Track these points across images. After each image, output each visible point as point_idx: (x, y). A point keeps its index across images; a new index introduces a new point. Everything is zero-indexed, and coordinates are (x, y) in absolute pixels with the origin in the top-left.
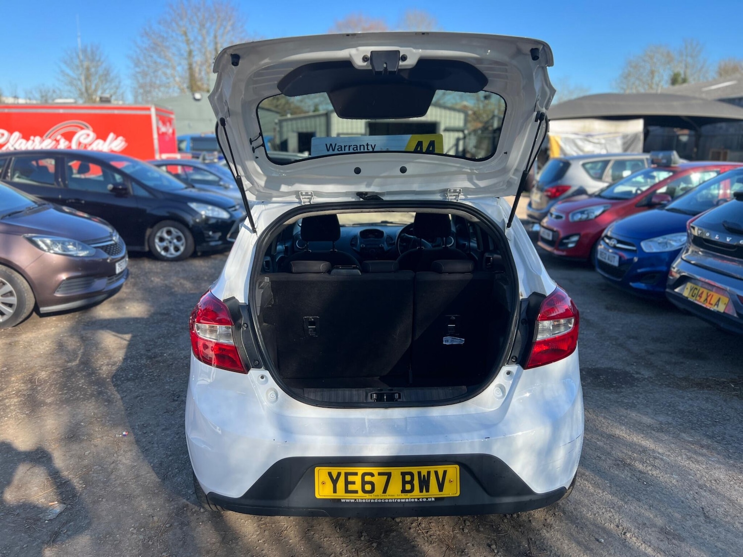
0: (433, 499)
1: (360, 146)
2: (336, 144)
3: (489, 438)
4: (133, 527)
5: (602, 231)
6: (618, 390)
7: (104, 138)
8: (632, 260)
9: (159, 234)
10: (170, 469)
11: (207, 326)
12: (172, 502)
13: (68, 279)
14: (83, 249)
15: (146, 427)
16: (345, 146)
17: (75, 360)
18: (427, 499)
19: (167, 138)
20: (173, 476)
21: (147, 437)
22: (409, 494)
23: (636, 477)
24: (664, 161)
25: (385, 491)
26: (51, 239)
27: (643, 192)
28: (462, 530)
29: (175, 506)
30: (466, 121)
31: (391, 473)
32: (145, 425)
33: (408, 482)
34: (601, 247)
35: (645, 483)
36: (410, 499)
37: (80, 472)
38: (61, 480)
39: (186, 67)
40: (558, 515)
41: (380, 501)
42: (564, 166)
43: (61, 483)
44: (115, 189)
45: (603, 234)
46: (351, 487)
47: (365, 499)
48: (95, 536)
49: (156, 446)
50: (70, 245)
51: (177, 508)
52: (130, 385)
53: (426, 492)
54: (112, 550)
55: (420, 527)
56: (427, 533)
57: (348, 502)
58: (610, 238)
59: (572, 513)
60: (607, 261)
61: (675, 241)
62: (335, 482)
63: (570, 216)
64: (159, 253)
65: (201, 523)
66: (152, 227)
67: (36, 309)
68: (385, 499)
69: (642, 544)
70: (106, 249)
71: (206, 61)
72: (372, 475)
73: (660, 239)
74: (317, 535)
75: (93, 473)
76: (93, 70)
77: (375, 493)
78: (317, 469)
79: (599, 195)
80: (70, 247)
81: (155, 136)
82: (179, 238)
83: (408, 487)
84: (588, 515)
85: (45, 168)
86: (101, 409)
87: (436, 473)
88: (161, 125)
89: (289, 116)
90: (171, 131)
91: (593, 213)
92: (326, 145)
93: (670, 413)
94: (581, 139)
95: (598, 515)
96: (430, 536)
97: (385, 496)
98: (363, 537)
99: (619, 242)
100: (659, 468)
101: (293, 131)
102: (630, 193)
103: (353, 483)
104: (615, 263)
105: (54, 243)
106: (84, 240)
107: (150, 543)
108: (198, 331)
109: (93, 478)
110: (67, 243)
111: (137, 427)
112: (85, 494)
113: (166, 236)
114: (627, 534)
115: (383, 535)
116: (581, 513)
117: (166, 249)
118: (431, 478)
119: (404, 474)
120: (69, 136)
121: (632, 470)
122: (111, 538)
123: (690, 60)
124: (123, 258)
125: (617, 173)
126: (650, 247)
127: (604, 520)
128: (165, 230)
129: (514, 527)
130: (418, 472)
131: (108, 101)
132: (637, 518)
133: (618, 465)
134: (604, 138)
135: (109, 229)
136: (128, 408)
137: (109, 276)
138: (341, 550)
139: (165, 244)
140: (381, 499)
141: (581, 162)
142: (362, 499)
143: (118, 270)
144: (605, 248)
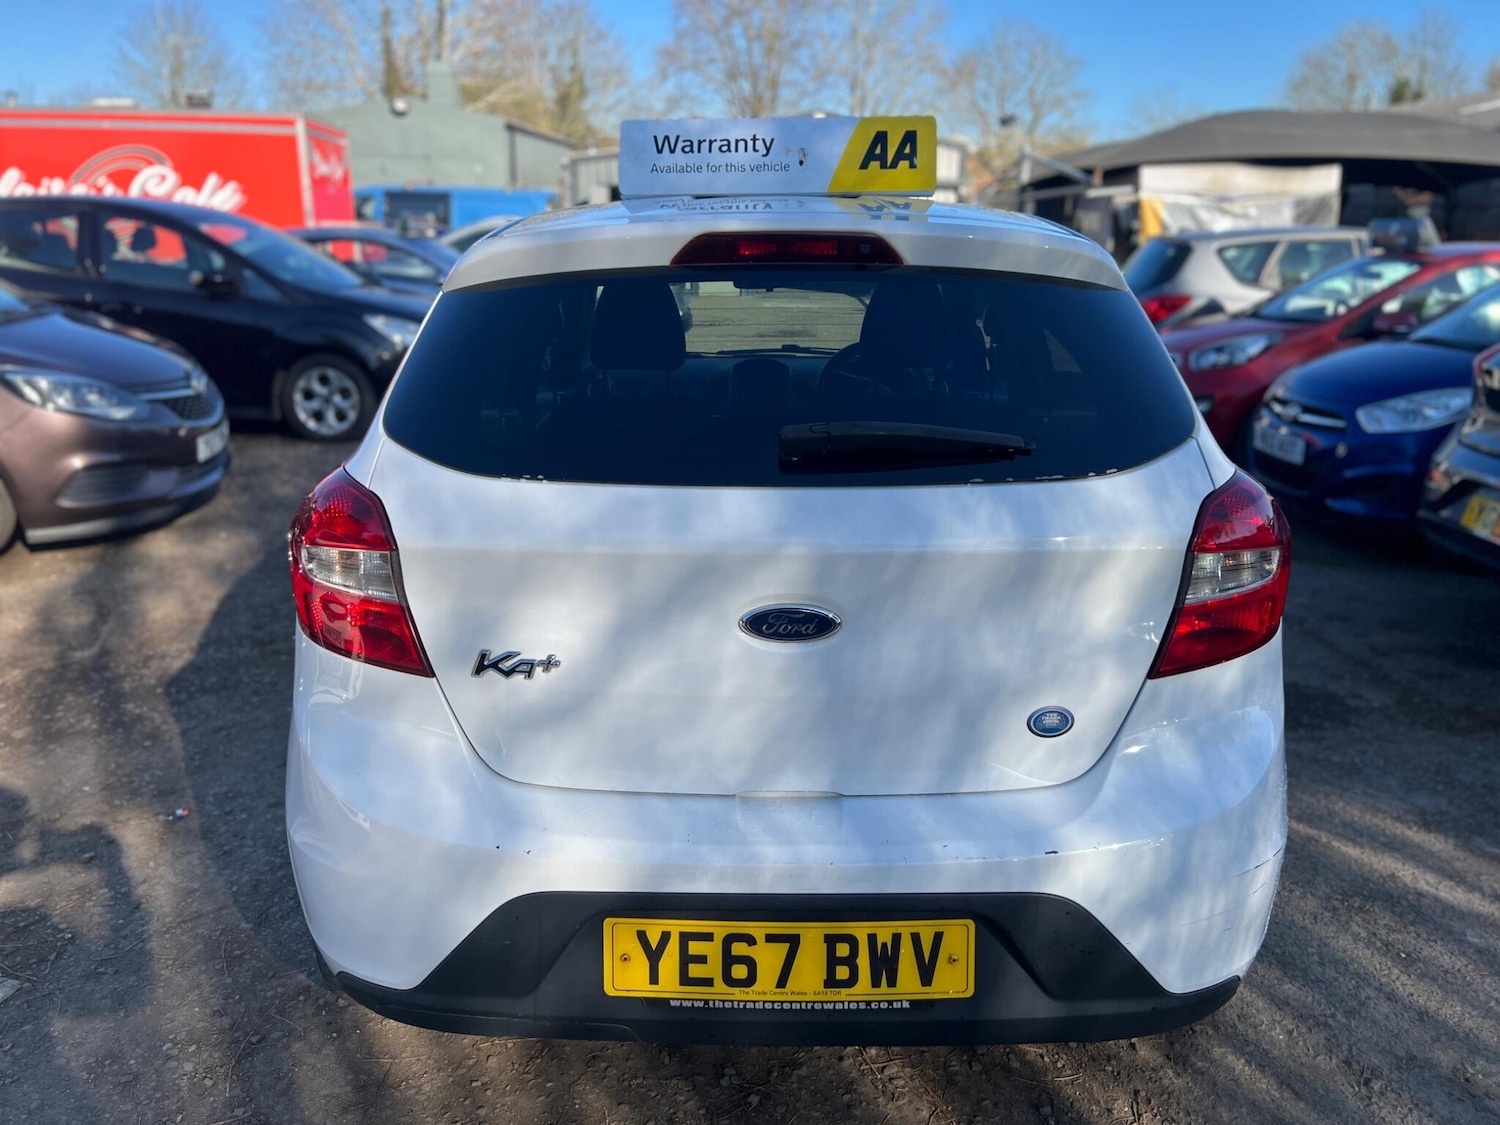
0: (906, 1005)
1: (737, 141)
2: (678, 137)
3: (1055, 852)
4: (171, 1041)
5: (1265, 389)
6: (1316, 733)
7: (198, 185)
8: (1332, 450)
9: (301, 384)
10: (276, 900)
11: (334, 553)
12: (272, 980)
13: (88, 469)
14: (122, 403)
15: (233, 798)
16: (700, 142)
17: (90, 645)
18: (890, 1003)
19: (332, 190)
20: (281, 917)
21: (232, 823)
22: (844, 991)
23: (1380, 939)
24: (1402, 240)
25: (782, 982)
26: (51, 378)
27: (1351, 310)
28: (967, 1067)
29: (279, 990)
30: (963, 171)
31: (797, 937)
32: (230, 795)
33: (843, 961)
34: (1264, 421)
35: (1404, 956)
36: (846, 1004)
37: (64, 903)
38: (16, 921)
39: (379, 47)
40: (1202, 1031)
41: (768, 1006)
42: (1177, 253)
43: (17, 927)
44: (206, 283)
45: (1268, 395)
46: (695, 970)
47: (732, 1001)
48: (77, 1061)
49: (250, 843)
50: (91, 392)
51: (283, 994)
52: (207, 702)
53: (889, 986)
54: (115, 1098)
55: (865, 1056)
56: (882, 1071)
57: (687, 1007)
58: (1283, 402)
59: (1234, 1026)
60: (1276, 452)
61: (1435, 409)
62: (654, 956)
63: (1192, 358)
64: (302, 426)
65: (335, 1035)
66: (287, 367)
67: (18, 535)
68: (782, 1002)
69: (1411, 1110)
70: (175, 405)
71: (420, 33)
72: (750, 940)
73: (1401, 404)
74: (615, 1071)
75: (94, 906)
76: (187, 55)
77: (756, 987)
78: (608, 922)
79: (1255, 313)
80: (93, 398)
81: (306, 182)
82: (345, 394)
83: (842, 973)
84: (1273, 1033)
85: (60, 239)
86: (134, 754)
87: (916, 938)
88: (317, 158)
89: (592, 152)
90: (338, 174)
91: (1243, 350)
92: (655, 137)
93: (1440, 788)
94: (1207, 208)
95: (1299, 1034)
96: (891, 1079)
97: (781, 993)
98: (727, 1078)
99: (1307, 410)
100: (1432, 918)
101: (599, 183)
102: (1321, 310)
103: (702, 959)
104: (1296, 456)
105: (58, 388)
106: (124, 383)
107: (208, 1082)
108: (311, 566)
109: (91, 917)
110: (85, 390)
111: (211, 799)
112: (69, 957)
113: (318, 388)
114: (1372, 1084)
115: (775, 1074)
116: (1256, 1028)
117: (318, 416)
118: (902, 951)
119: (831, 941)
120: (123, 179)
121: (1369, 923)
122: (115, 1067)
123: (1430, 54)
124: (216, 426)
125: (1290, 273)
126: (1377, 420)
127: (1313, 1047)
128: (315, 373)
129: (1094, 1060)
130: (869, 935)
131: (204, 103)
132: (1393, 1043)
133: (1335, 909)
134: (1257, 207)
135: (184, 364)
136: (197, 753)
137: (182, 465)
138: (672, 1111)
139: (315, 405)
140: (773, 1002)
141: (1216, 245)
142: (724, 1001)
143: (203, 452)
144: (1271, 426)
